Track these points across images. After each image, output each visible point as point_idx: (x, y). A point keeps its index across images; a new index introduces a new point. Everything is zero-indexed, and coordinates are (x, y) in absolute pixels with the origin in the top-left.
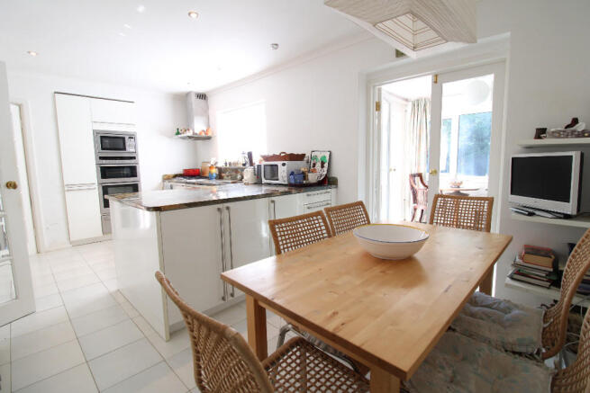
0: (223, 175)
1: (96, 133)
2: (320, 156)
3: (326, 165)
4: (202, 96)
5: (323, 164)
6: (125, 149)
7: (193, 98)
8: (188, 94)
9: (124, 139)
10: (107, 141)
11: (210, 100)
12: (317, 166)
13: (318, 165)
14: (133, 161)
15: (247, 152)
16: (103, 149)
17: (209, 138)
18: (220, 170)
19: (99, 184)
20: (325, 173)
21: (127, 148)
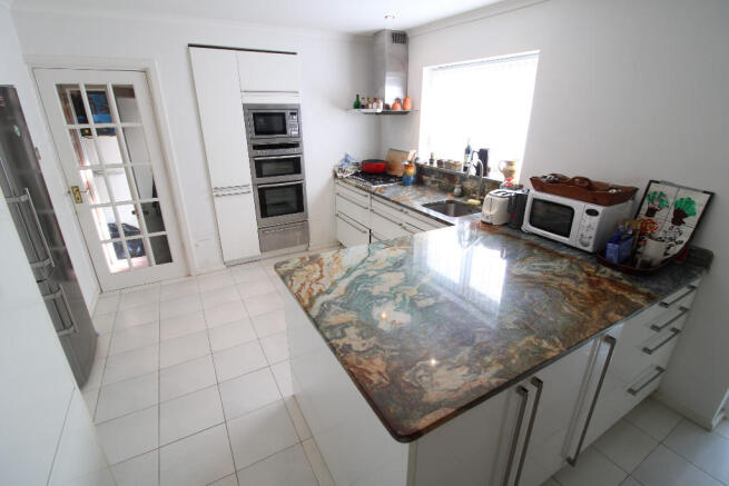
0: (425, 177)
1: (247, 107)
2: (672, 196)
3: (691, 221)
4: (400, 37)
5: (679, 217)
6: (284, 132)
7: (386, 41)
8: (377, 34)
9: (283, 115)
10: (261, 120)
11: (414, 44)
12: (658, 216)
13: (664, 217)
14: (295, 150)
15: (476, 148)
16: (257, 133)
17: (406, 113)
18: (421, 170)
19: (254, 185)
20: (685, 238)
21: (289, 131)
